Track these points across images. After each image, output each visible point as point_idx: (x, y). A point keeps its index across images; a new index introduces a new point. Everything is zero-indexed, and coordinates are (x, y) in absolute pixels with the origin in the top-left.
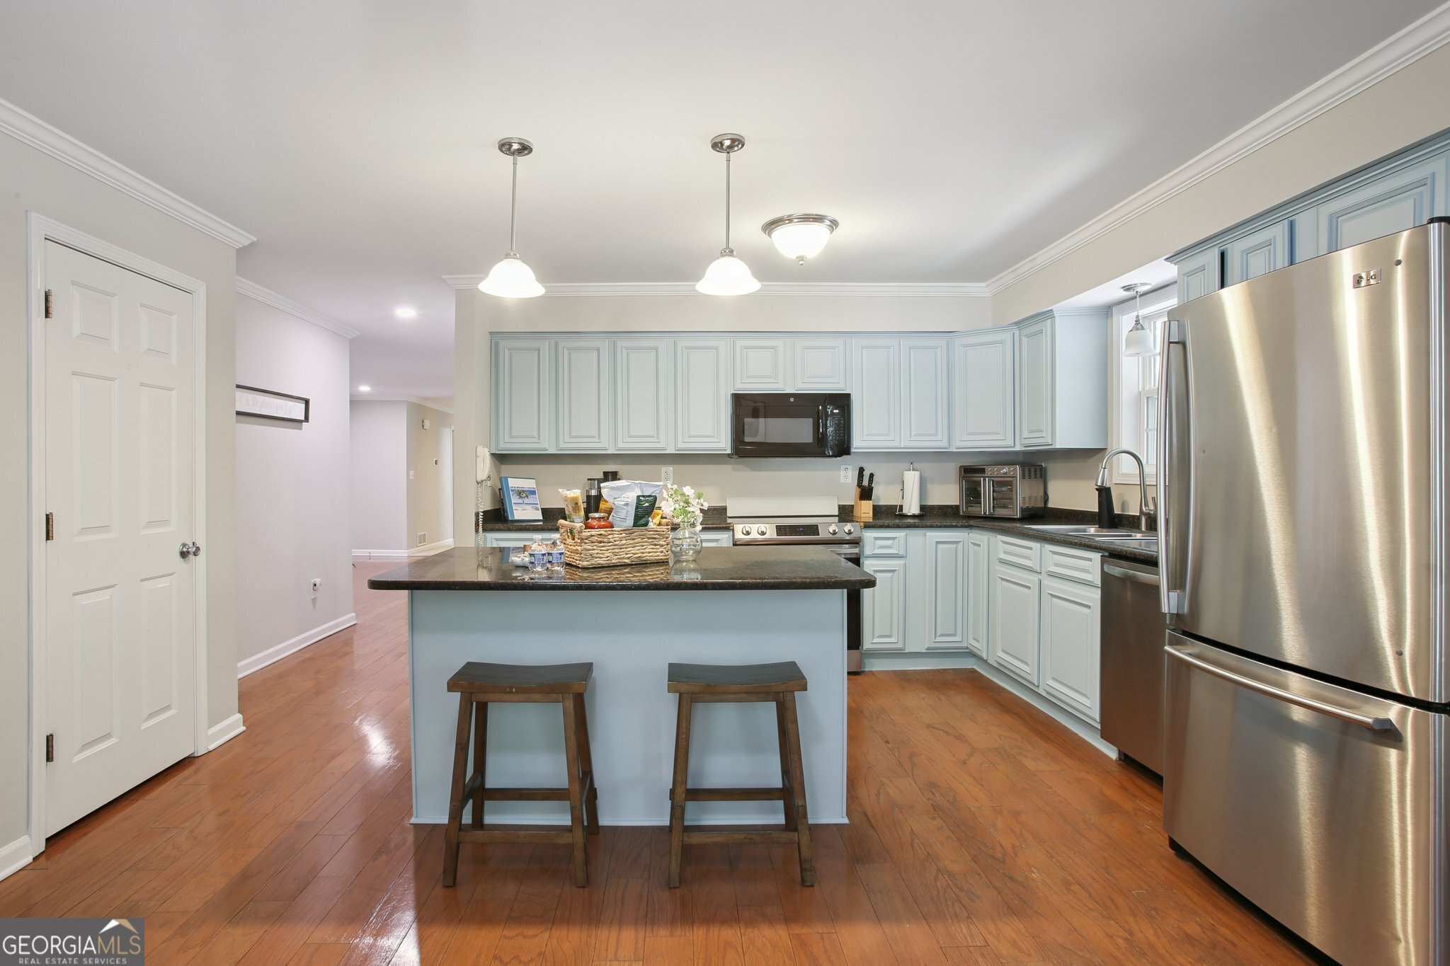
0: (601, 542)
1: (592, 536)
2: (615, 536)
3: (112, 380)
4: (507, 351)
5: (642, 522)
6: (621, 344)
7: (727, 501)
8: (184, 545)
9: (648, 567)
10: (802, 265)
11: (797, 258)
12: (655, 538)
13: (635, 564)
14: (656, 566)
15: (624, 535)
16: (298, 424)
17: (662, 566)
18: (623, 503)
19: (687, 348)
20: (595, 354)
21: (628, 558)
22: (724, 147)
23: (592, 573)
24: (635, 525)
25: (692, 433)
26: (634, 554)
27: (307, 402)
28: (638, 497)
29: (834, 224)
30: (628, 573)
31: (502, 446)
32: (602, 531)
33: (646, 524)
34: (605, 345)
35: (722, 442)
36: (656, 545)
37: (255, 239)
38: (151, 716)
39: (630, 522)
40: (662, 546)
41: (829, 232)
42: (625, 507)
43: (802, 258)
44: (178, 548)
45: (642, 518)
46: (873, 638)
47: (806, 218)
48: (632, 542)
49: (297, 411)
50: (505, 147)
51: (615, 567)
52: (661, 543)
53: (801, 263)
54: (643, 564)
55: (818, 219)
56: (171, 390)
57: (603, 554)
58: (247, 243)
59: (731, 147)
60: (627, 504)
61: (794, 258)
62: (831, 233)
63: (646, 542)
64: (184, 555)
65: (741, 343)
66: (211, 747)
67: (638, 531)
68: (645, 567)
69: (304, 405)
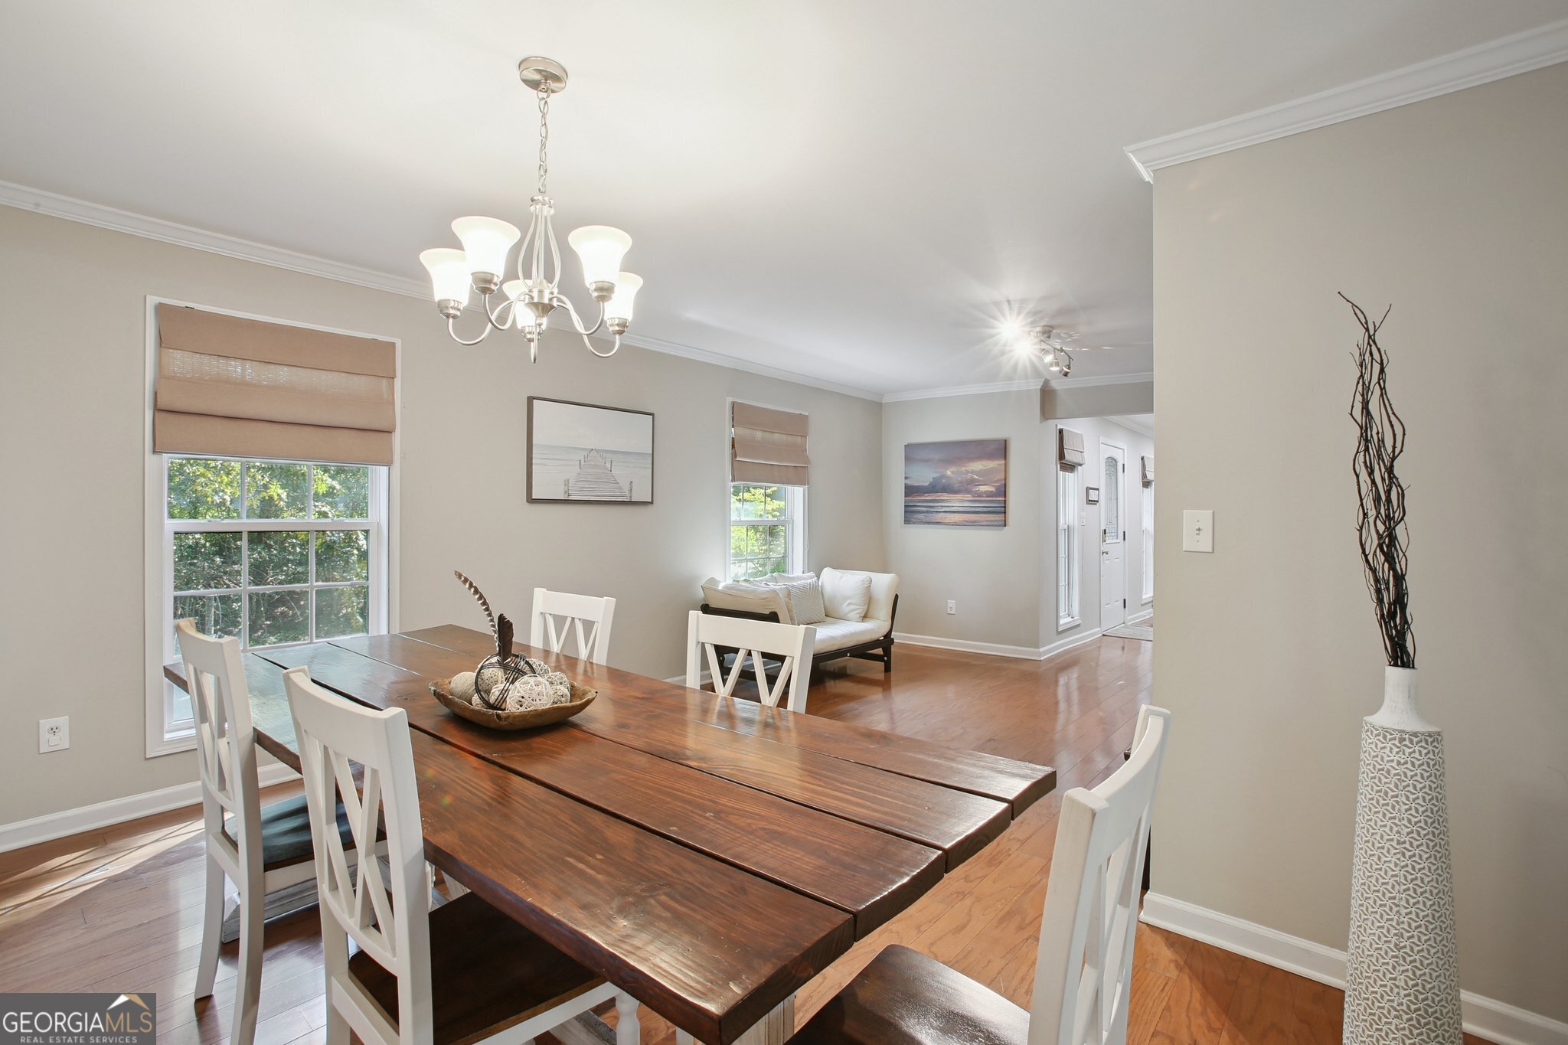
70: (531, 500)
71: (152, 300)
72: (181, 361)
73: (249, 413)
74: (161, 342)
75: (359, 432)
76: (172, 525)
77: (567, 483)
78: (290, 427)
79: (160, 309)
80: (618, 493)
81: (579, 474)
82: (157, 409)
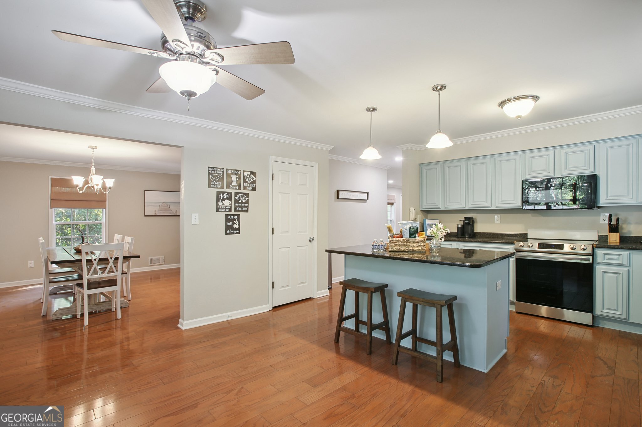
0: (396, 243)
1: (392, 240)
2: (402, 241)
3: (289, 193)
4: (425, 171)
5: (413, 236)
6: (470, 162)
7: (528, 231)
8: (311, 238)
9: (416, 253)
10: (519, 120)
11: (516, 117)
12: (419, 243)
13: (410, 252)
14: (419, 253)
15: (405, 241)
16: (366, 201)
17: (421, 253)
18: (405, 229)
19: (500, 161)
20: (459, 168)
21: (407, 249)
22: (438, 89)
23: (392, 253)
24: (410, 237)
25: (503, 200)
26: (410, 248)
27: (368, 193)
28: (410, 227)
29: (535, 98)
30: (407, 255)
31: (424, 207)
32: (396, 239)
33: (415, 237)
34: (463, 164)
35: (517, 203)
36: (419, 245)
37: (334, 147)
38: (300, 283)
39: (408, 236)
40: (422, 246)
41: (534, 102)
42: (406, 231)
43: (519, 117)
44: (309, 239)
45: (412, 235)
46: (603, 308)
47: (518, 98)
48: (409, 243)
49: (364, 197)
50: (368, 110)
51: (402, 252)
52: (421, 244)
53: (518, 119)
54: (413, 252)
55: (525, 97)
56: (307, 194)
57: (397, 247)
58: (331, 148)
59: (441, 89)
60: (406, 230)
61: (515, 117)
62: (535, 103)
63: (415, 244)
64: (310, 241)
65: (528, 155)
66: (318, 297)
67: (411, 240)
68: (414, 253)
69: (367, 195)
70: (145, 216)
71: (50, 177)
72: (57, 189)
73: (71, 199)
74: (52, 186)
75: (98, 202)
76: (55, 223)
77: (155, 211)
78: (80, 201)
79: (52, 179)
80: (172, 213)
81: (159, 209)
82: (51, 200)
